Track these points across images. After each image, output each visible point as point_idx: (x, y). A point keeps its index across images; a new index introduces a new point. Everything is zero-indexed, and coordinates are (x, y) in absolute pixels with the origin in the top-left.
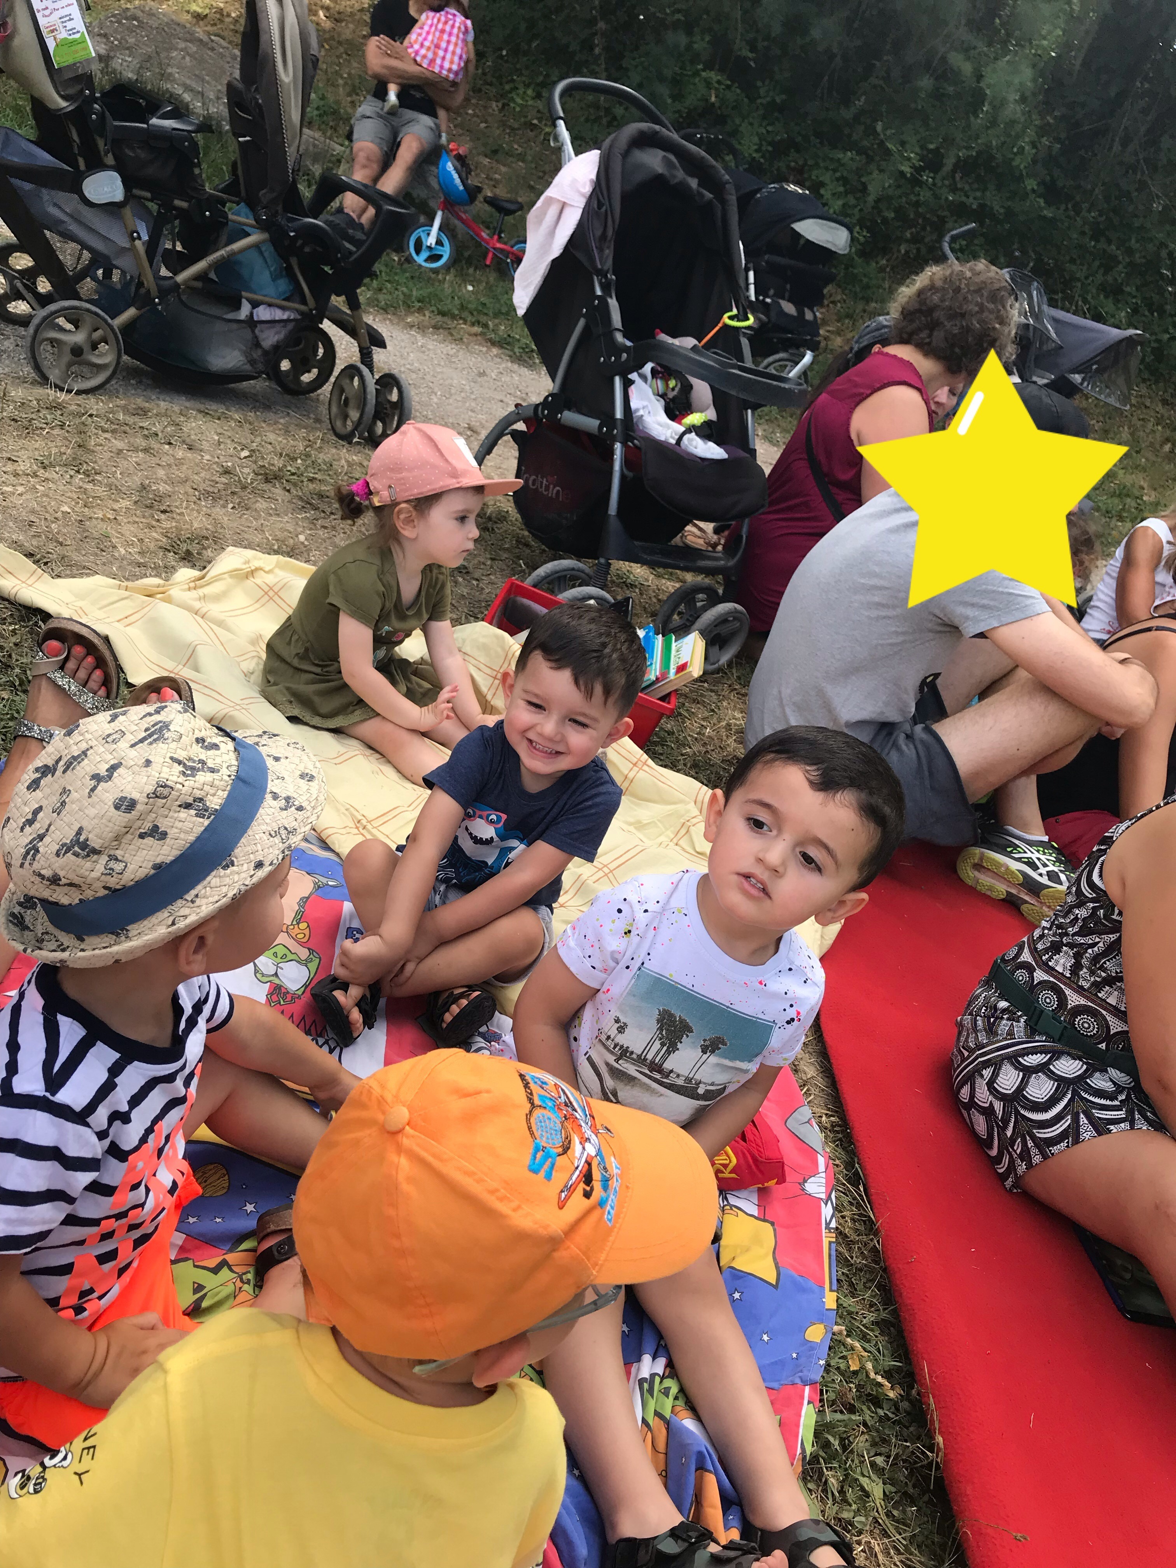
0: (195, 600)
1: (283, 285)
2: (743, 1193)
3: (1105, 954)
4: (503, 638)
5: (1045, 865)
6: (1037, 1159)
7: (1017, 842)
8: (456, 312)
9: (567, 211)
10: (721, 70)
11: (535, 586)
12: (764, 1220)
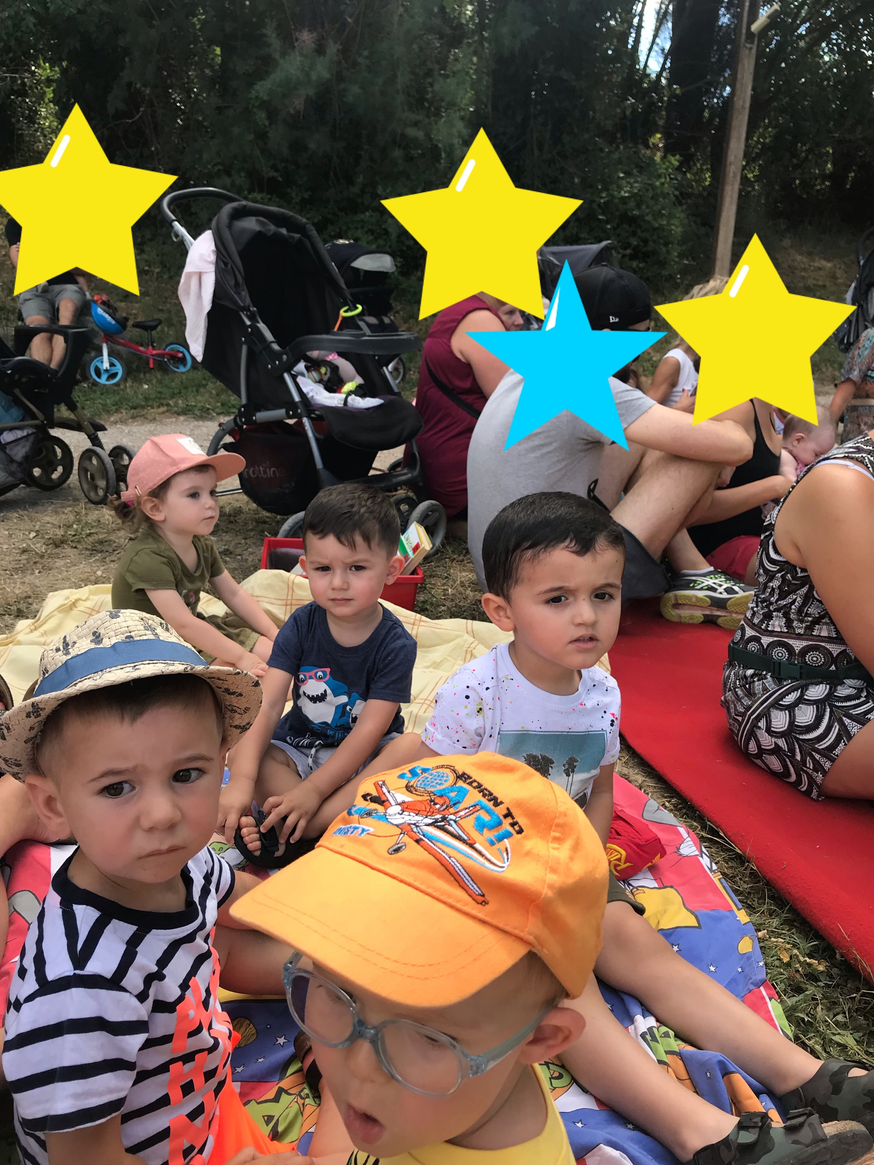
0: (39, 637)
1: (15, 412)
2: (639, 876)
3: (804, 604)
4: (280, 574)
5: (720, 586)
6: (827, 765)
7: (694, 578)
8: (144, 403)
9: (204, 278)
10: (261, 191)
11: (286, 537)
12: (665, 887)
